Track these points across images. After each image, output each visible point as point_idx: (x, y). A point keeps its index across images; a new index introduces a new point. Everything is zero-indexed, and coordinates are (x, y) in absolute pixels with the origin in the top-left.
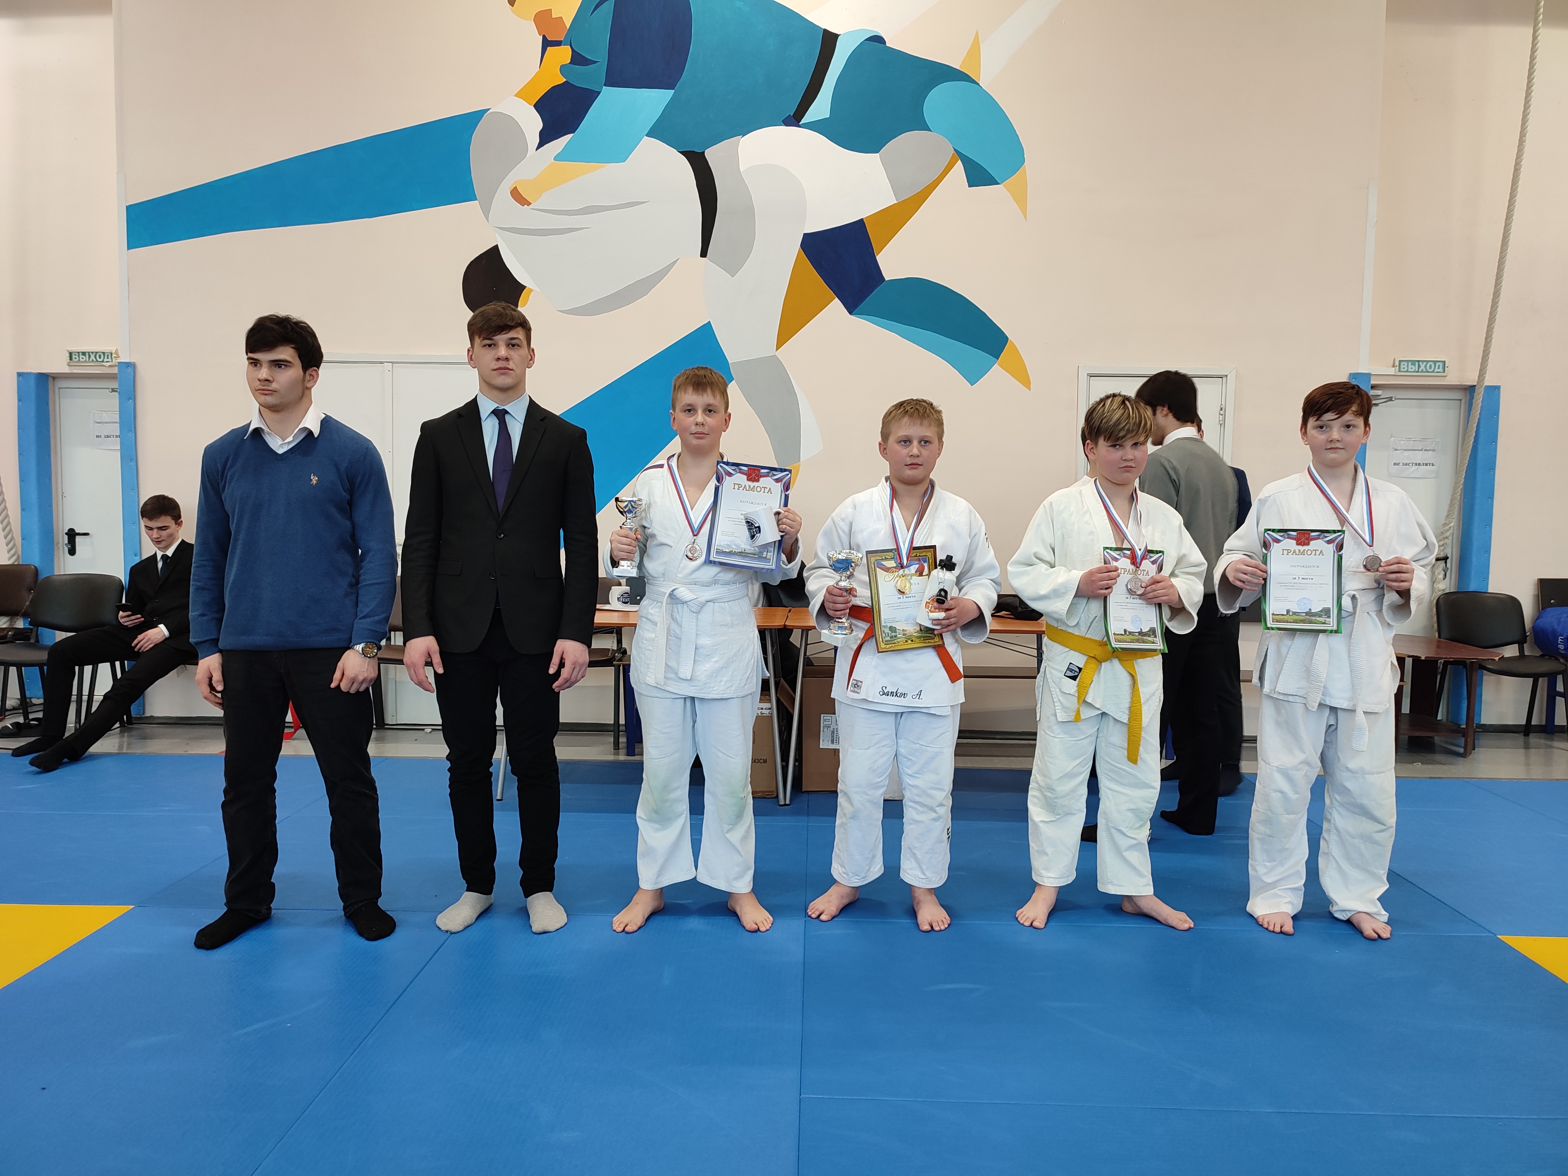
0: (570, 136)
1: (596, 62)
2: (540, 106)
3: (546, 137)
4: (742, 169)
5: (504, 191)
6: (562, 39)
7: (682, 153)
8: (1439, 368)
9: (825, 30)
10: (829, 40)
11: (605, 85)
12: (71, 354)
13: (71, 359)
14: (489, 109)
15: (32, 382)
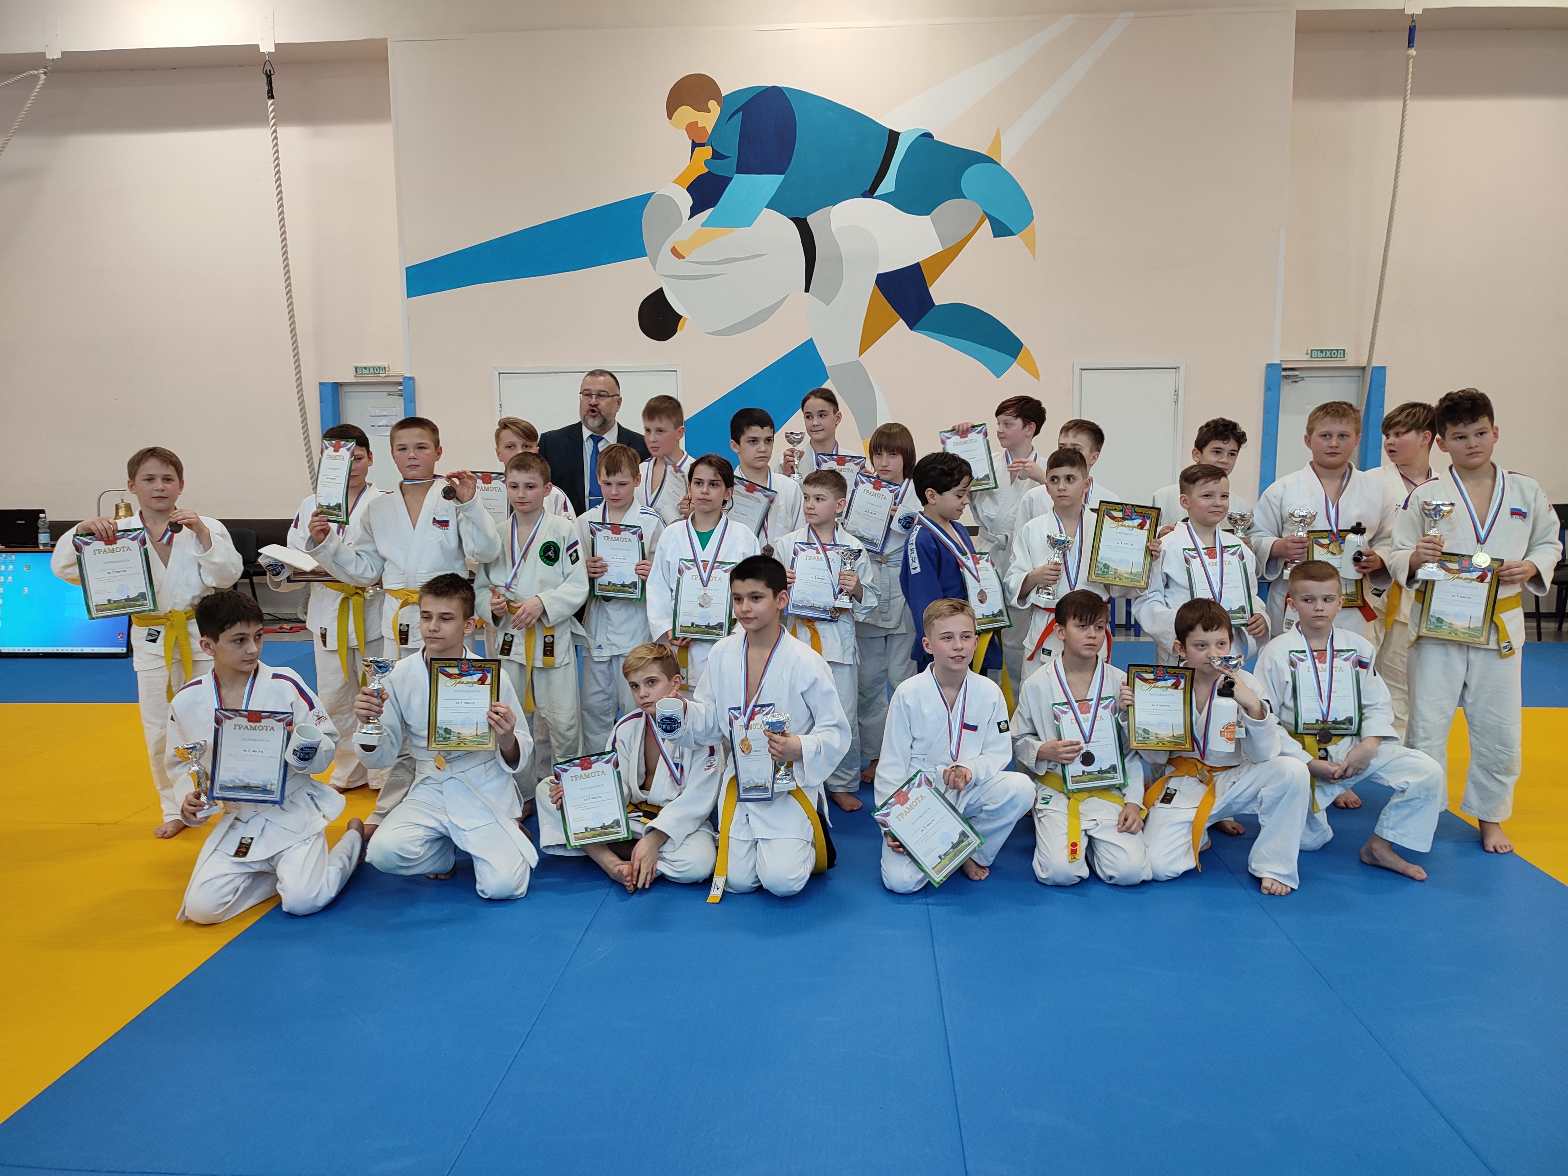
0: (712, 209)
1: (729, 157)
2: (691, 189)
3: (694, 211)
4: (834, 229)
5: (666, 249)
6: (706, 142)
7: (791, 219)
8: (1340, 354)
9: (891, 130)
10: (894, 136)
11: (737, 173)
12: (356, 368)
13: (356, 372)
14: (655, 193)
15: (329, 389)
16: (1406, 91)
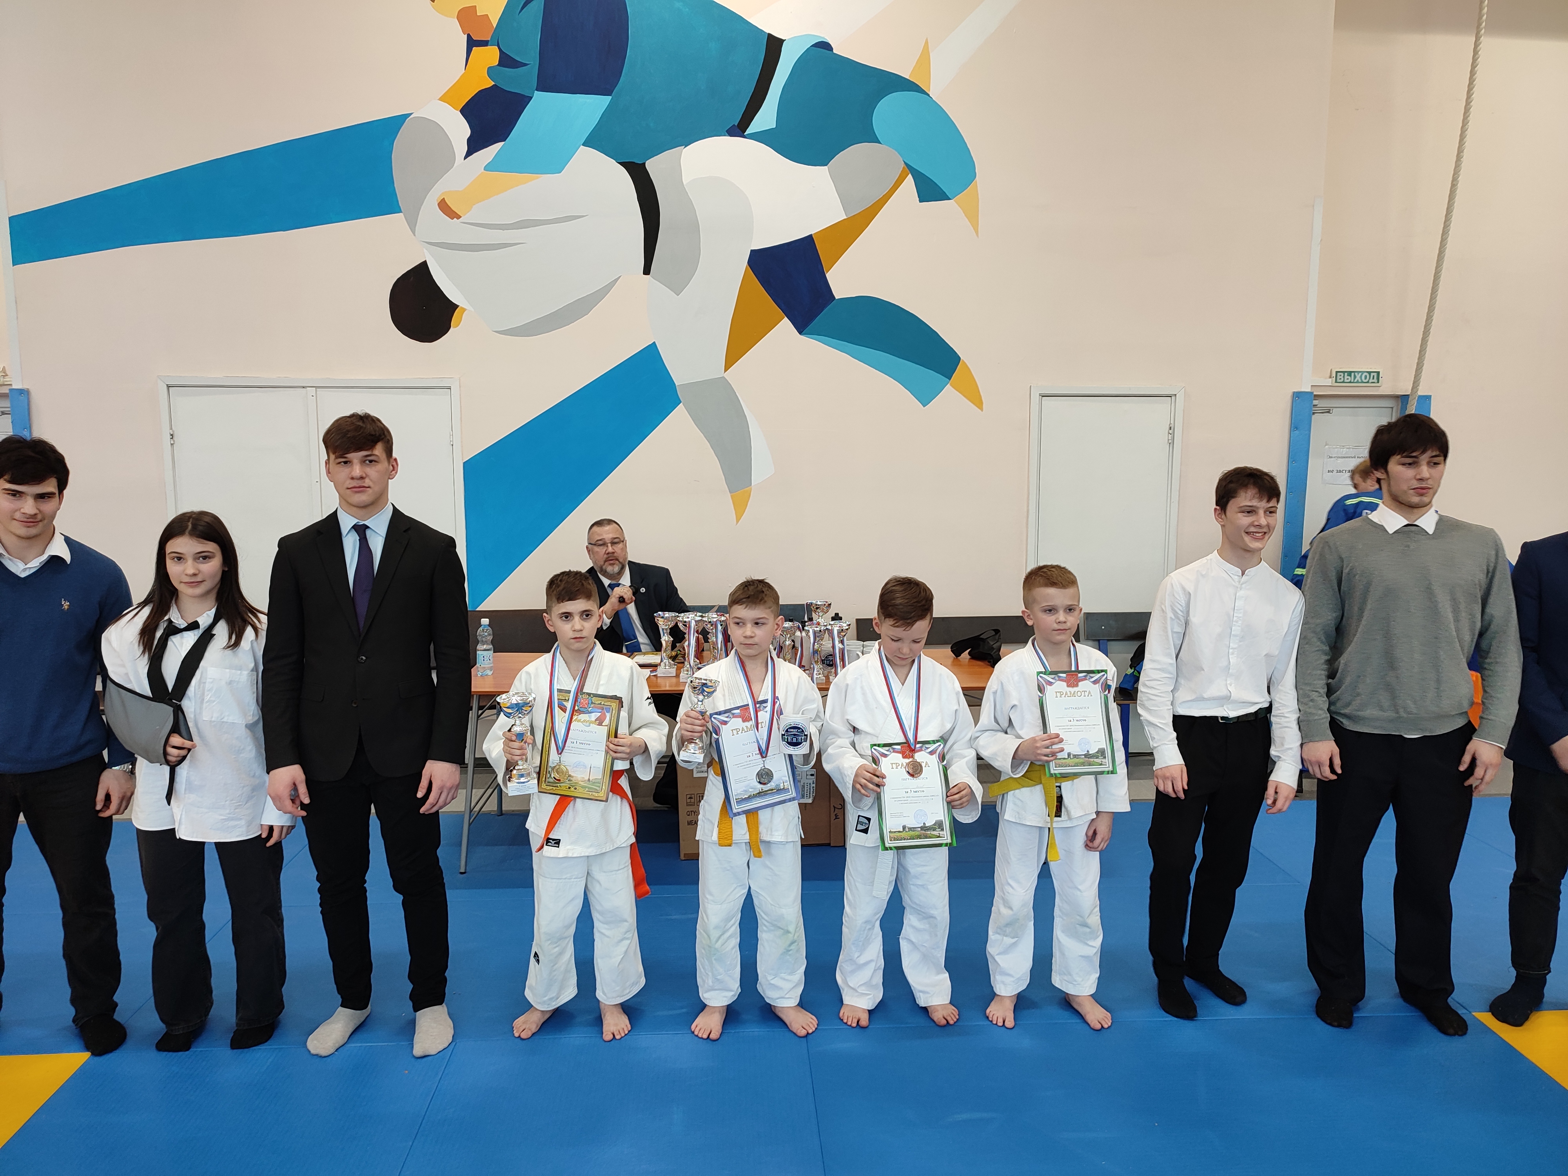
0: (501, 144)
1: (525, 65)
4: (685, 181)
5: (431, 203)
6: (489, 39)
7: (621, 163)
11: (537, 90)
16: (1479, 24)
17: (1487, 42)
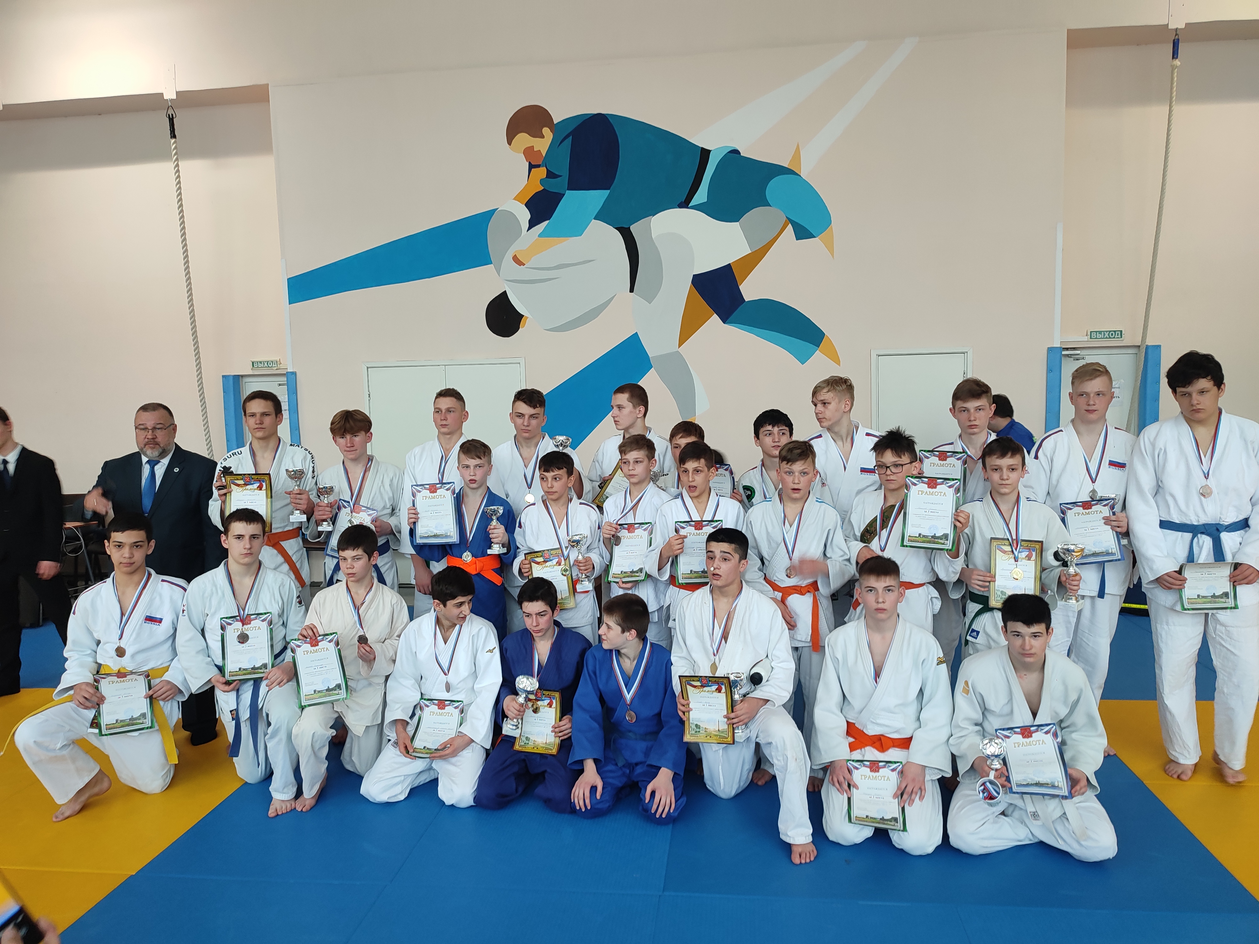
0: (548, 221)
1: (561, 176)
2: (529, 205)
4: (654, 236)
5: (509, 257)
6: (541, 164)
8: (1118, 335)
9: (702, 148)
14: (497, 209)
16: (1171, 98)
17: (1178, 109)
